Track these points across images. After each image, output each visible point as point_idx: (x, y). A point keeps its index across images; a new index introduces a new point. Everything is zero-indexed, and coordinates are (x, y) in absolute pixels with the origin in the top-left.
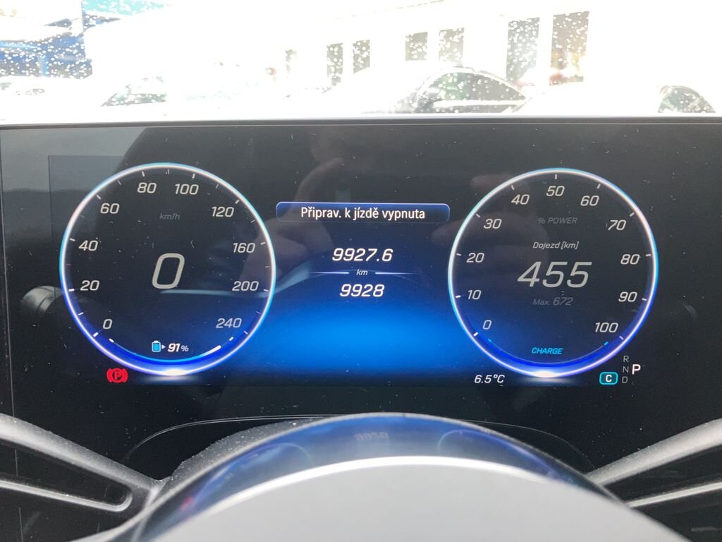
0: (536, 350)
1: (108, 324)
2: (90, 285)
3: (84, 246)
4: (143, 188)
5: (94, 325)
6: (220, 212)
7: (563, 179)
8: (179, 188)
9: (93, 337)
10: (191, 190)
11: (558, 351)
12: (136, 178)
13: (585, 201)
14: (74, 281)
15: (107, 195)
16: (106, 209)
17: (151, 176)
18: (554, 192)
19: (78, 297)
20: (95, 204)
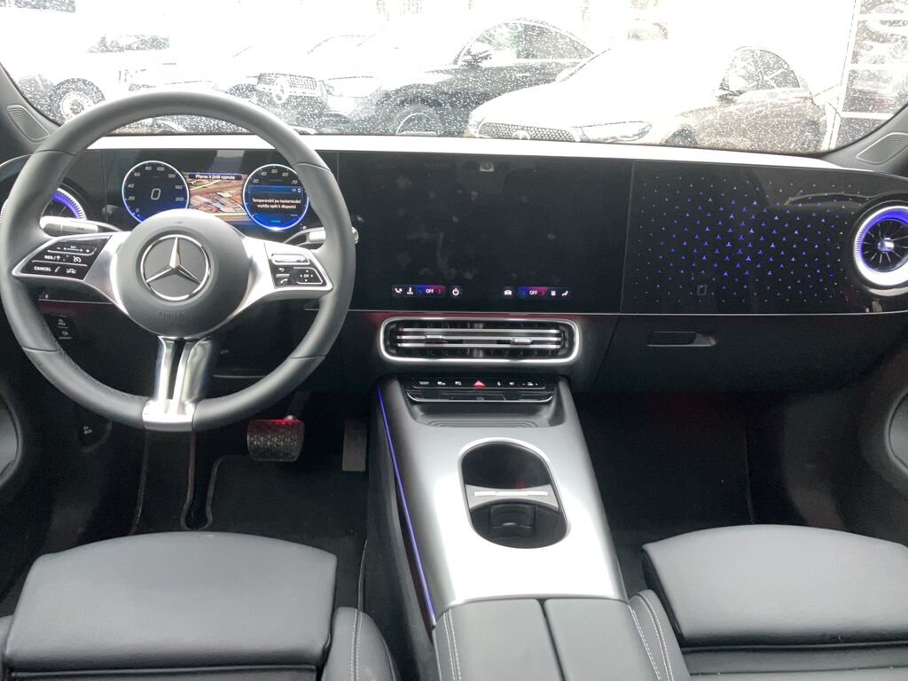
0: (272, 221)
1: (137, 210)
2: (132, 198)
3: (129, 186)
4: (147, 168)
5: (133, 210)
6: (171, 176)
7: (277, 168)
8: (158, 169)
9: (133, 215)
10: (162, 169)
11: (279, 222)
12: (145, 165)
13: (284, 174)
14: (127, 197)
15: (136, 170)
16: (136, 174)
17: (149, 165)
18: (274, 171)
19: (128, 202)
20: (132, 173)
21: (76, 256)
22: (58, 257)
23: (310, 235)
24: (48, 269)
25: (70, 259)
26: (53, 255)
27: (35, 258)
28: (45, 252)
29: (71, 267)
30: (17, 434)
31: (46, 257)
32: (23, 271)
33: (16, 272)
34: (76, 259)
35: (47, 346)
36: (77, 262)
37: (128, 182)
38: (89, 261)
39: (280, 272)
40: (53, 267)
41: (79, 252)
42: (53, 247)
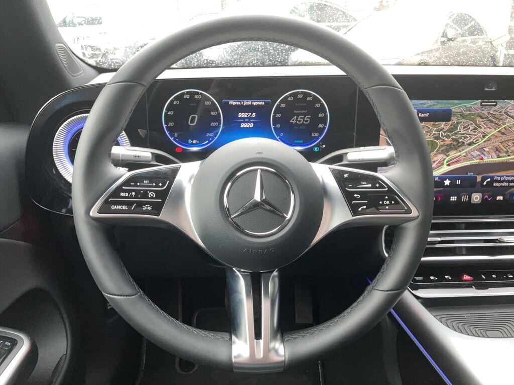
0: (296, 141)
1: (176, 135)
2: (171, 124)
3: (169, 113)
4: (186, 96)
5: (172, 135)
6: (207, 103)
7: (302, 93)
8: (196, 97)
9: (172, 139)
10: (199, 97)
11: (302, 142)
12: (184, 94)
13: (309, 99)
14: (166, 123)
15: (176, 98)
16: (175, 102)
17: (188, 93)
18: (300, 96)
19: (168, 128)
20: (172, 101)
21: (151, 191)
22: (133, 194)
23: (348, 155)
24: (125, 207)
25: (145, 195)
26: (129, 191)
27: (110, 196)
28: (119, 189)
29: (147, 203)
30: (65, 327)
31: (122, 194)
32: (99, 212)
33: (94, 213)
34: (150, 194)
35: (128, 291)
36: (152, 198)
37: (168, 109)
38: (163, 195)
39: (356, 199)
40: (129, 204)
41: (152, 186)
42: (127, 182)
